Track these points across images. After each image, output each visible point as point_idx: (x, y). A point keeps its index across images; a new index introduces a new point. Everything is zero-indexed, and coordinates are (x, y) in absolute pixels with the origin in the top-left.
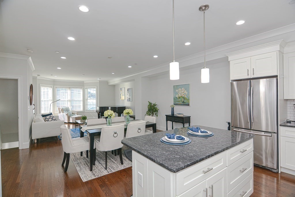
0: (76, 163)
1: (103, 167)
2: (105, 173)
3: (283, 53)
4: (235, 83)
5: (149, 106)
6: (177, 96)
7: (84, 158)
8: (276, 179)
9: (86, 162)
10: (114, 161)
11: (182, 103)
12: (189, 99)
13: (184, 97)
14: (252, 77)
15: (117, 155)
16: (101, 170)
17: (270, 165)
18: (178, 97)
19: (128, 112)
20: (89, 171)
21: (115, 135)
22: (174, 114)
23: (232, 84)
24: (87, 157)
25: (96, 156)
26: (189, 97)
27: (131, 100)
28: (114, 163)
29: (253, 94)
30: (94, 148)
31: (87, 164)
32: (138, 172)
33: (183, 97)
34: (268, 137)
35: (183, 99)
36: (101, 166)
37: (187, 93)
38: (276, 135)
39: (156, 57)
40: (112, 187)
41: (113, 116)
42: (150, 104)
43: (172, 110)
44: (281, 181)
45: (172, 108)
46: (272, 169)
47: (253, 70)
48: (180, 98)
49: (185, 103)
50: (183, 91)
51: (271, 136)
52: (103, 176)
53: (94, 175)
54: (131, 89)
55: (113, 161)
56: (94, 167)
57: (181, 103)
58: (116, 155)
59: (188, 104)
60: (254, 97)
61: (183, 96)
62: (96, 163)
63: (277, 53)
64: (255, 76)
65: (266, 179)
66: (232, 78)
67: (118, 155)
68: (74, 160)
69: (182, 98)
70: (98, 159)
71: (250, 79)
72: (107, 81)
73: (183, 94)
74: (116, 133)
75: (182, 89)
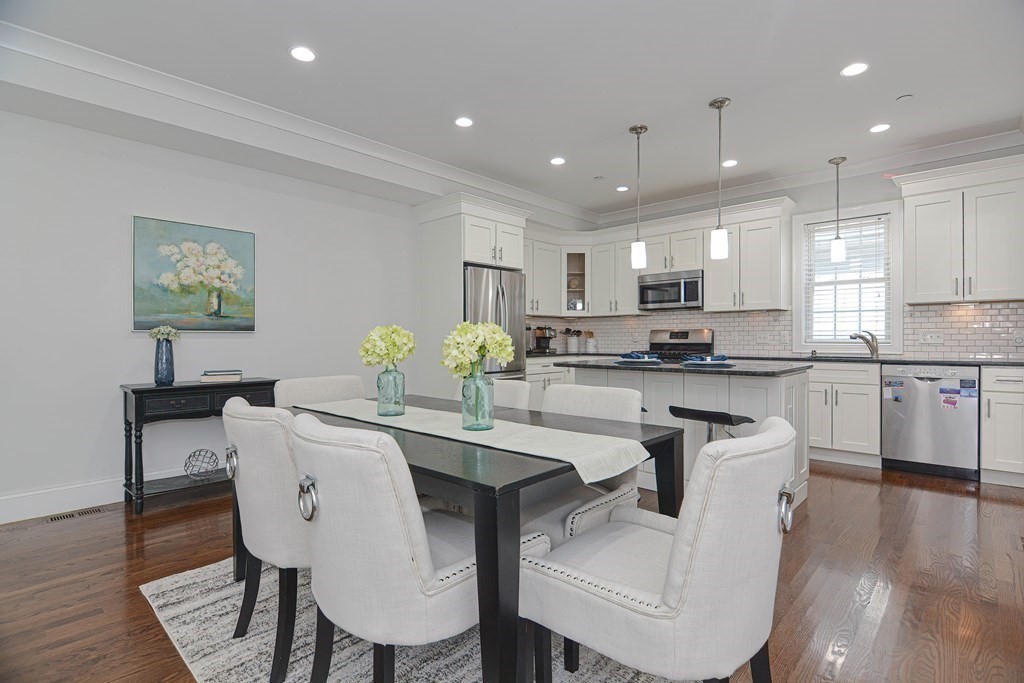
6: (168, 280)
11: (207, 321)
12: (251, 303)
13: (220, 291)
18: (175, 286)
26: (253, 292)
33: (215, 289)
35: (215, 300)
37: (239, 272)
43: (158, 354)
47: (500, 251)
48: (189, 293)
50: (213, 261)
57: (200, 317)
61: (217, 284)
69: (210, 293)
73: (214, 272)
75: (204, 247)
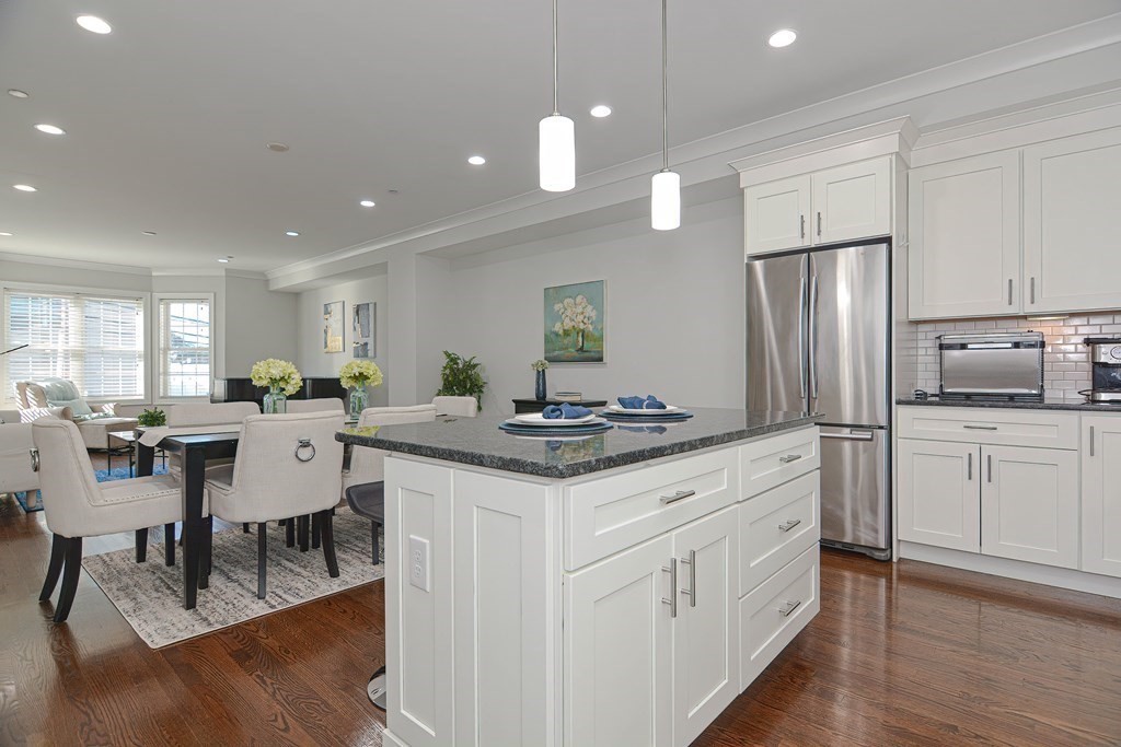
0: (114, 586)
1: (248, 590)
2: (259, 609)
3: (908, 168)
4: (758, 264)
5: (448, 371)
6: (558, 328)
7: (158, 567)
8: (883, 582)
9: (163, 581)
10: (299, 570)
11: (576, 355)
12: (601, 338)
13: (583, 331)
14: (815, 242)
15: (310, 548)
16: (235, 602)
17: (866, 538)
18: (561, 332)
19: (361, 374)
20: (182, 611)
21: (305, 453)
22: (545, 396)
23: (750, 270)
24: (170, 561)
25: (213, 558)
26: (602, 329)
27: (371, 354)
28: (299, 574)
29: (816, 301)
30: (205, 514)
31: (169, 588)
32: (412, 536)
33: (580, 330)
34: (861, 443)
35: (580, 339)
36: (239, 590)
37: (593, 314)
38: (883, 433)
39: (477, 161)
40: (289, 655)
41: (292, 382)
42: (453, 360)
43: (538, 379)
44: (900, 587)
45: (539, 372)
46: (873, 551)
47: (819, 218)
48: (568, 335)
49: (586, 354)
50: (579, 310)
51: (871, 440)
52: (247, 623)
53: (206, 619)
54: (371, 307)
55: (291, 571)
56: (202, 596)
57: (572, 352)
58: (304, 549)
59: (597, 356)
60: (819, 310)
61: (582, 326)
62: (215, 580)
63: (891, 161)
64: (825, 240)
65: (856, 581)
66: (752, 247)
67: (316, 546)
68: (105, 577)
69: (578, 334)
70: (223, 568)
71: (808, 250)
72: (263, 274)
73: (580, 318)
74: (305, 444)
75: (575, 299)
